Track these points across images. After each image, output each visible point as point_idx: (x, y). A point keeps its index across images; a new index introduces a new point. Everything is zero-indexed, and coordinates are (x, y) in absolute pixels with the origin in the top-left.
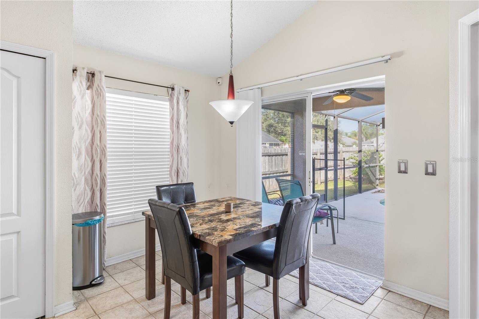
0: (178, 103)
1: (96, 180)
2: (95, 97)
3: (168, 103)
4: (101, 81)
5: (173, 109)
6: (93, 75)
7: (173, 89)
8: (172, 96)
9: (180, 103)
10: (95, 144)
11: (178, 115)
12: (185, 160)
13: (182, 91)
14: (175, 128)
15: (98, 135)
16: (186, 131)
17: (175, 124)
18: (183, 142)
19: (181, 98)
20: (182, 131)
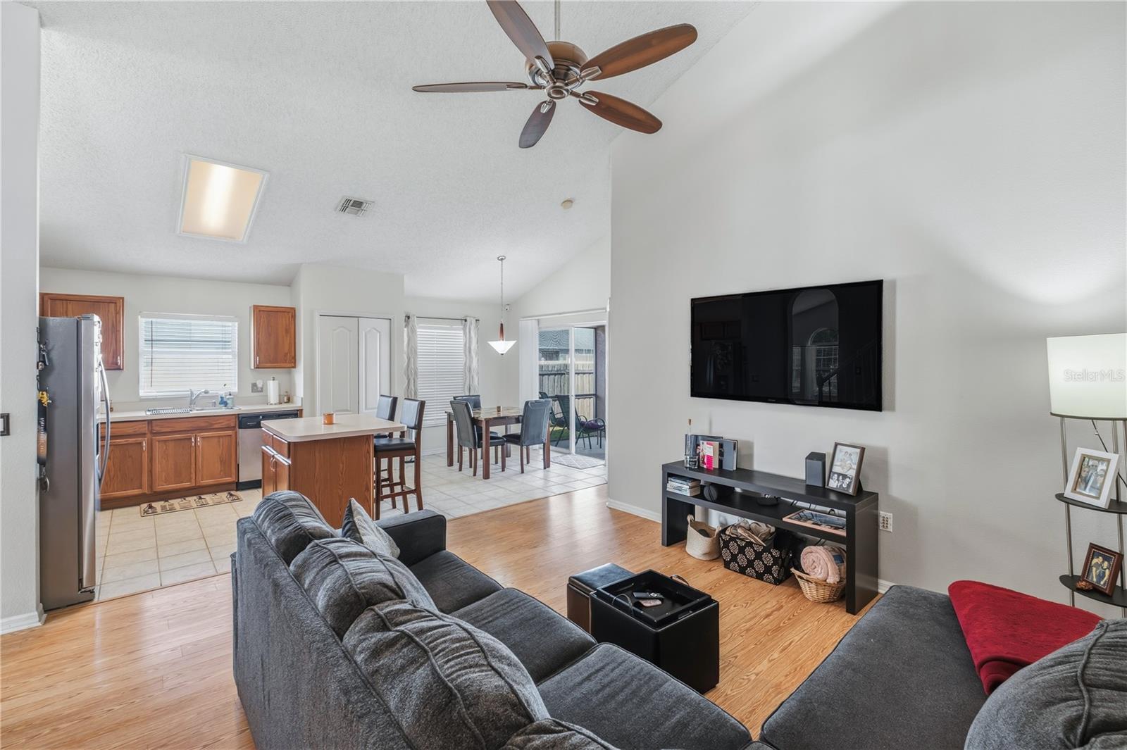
0: (470, 332)
1: (411, 392)
2: (410, 334)
3: (462, 332)
4: (414, 320)
5: (466, 336)
6: (409, 317)
7: (466, 320)
8: (465, 326)
9: (472, 332)
10: (410, 367)
11: (470, 342)
12: (476, 379)
13: (474, 321)
14: (467, 353)
15: (412, 360)
16: (477, 354)
17: (468, 350)
18: (475, 364)
19: (472, 327)
20: (473, 355)
